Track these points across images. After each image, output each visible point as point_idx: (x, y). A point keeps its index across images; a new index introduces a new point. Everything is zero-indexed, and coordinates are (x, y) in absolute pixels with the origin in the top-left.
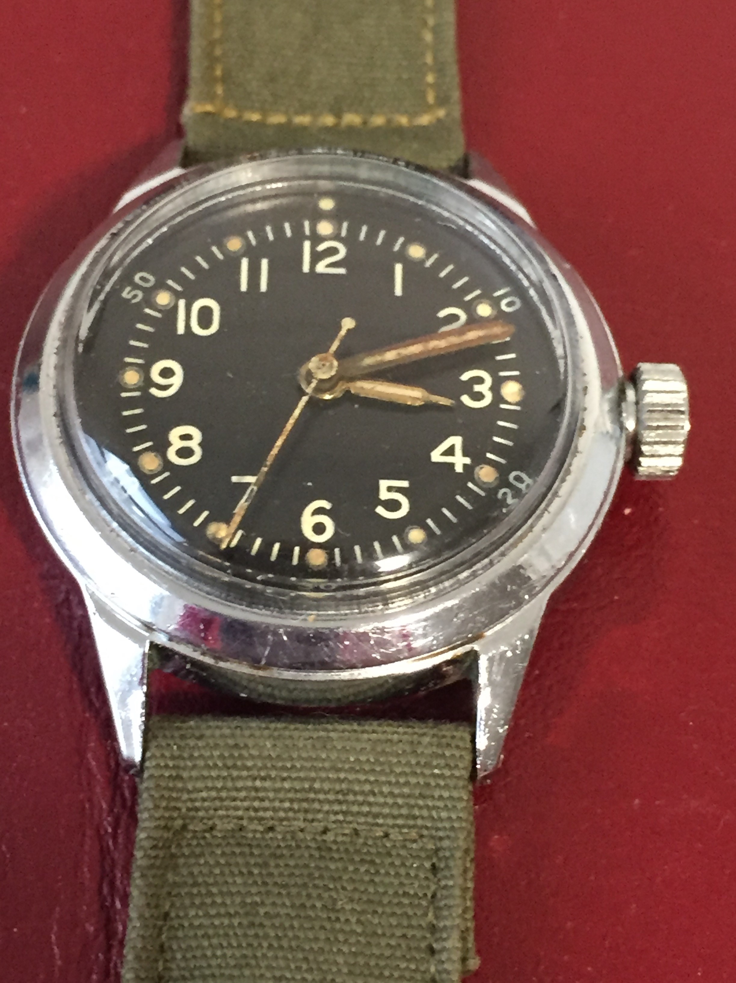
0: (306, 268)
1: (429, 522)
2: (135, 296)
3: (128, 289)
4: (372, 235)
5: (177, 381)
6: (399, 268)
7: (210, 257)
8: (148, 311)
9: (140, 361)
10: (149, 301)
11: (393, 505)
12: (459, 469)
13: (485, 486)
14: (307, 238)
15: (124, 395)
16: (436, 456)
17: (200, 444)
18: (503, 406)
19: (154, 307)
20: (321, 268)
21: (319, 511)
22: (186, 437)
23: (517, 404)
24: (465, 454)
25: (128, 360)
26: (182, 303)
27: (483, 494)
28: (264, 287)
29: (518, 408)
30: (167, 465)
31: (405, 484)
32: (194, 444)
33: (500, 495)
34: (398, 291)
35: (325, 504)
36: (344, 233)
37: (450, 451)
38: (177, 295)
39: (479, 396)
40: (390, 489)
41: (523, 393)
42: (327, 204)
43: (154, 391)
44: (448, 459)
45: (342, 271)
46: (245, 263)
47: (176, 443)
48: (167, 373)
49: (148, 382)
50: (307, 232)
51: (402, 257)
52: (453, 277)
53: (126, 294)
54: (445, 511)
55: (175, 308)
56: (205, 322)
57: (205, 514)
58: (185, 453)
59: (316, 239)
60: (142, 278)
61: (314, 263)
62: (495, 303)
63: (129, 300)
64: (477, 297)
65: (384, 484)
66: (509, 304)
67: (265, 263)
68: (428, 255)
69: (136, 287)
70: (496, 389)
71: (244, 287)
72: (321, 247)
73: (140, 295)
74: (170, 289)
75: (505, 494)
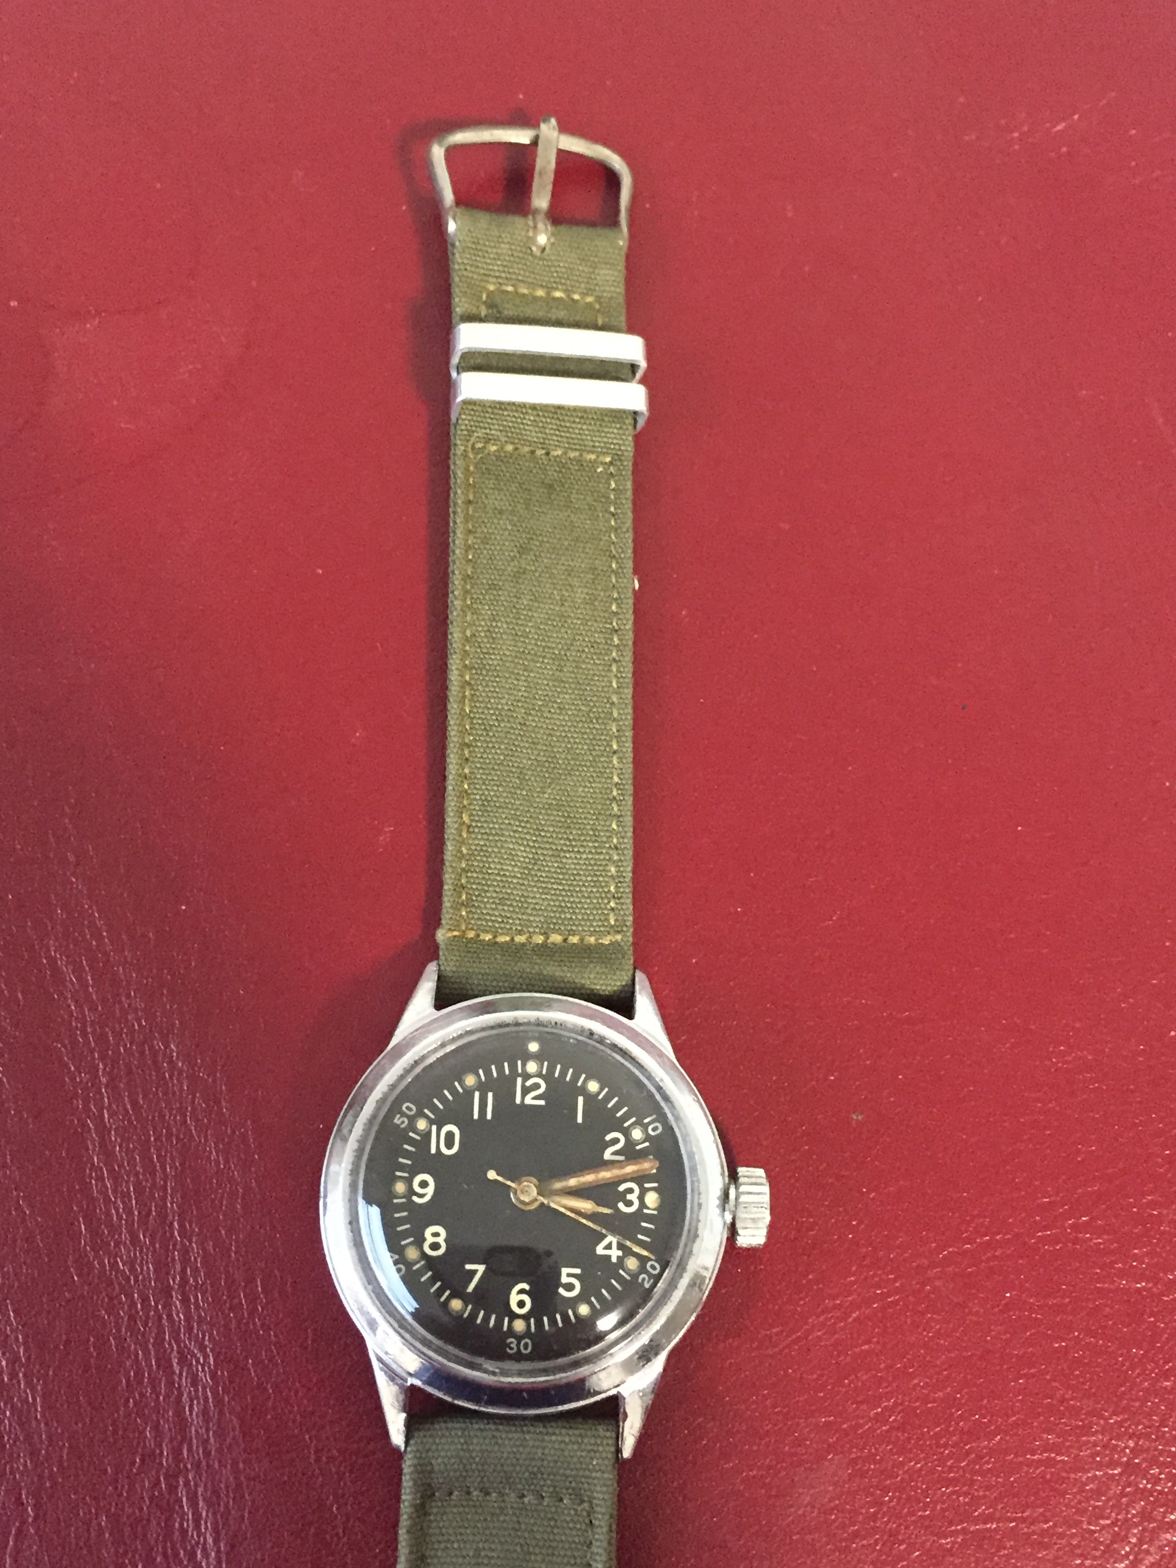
0: (518, 1101)
1: (593, 1299)
2: (403, 1122)
3: (398, 1116)
4: (563, 1073)
5: (430, 1191)
6: (581, 1099)
7: (454, 1091)
8: (411, 1134)
9: (406, 1175)
10: (412, 1127)
11: (570, 1287)
12: (614, 1260)
13: (631, 1273)
14: (519, 1075)
15: (395, 1201)
16: (600, 1250)
17: (445, 1241)
18: (646, 1211)
19: (415, 1131)
20: (528, 1100)
21: (522, 1291)
22: (436, 1235)
23: (654, 1210)
24: (618, 1249)
25: (398, 1174)
26: (434, 1128)
27: (628, 1278)
28: (489, 1117)
29: (655, 1212)
30: (424, 1255)
31: (578, 1271)
32: (441, 1240)
33: (640, 1280)
34: (580, 1120)
35: (526, 1287)
36: (544, 1072)
37: (609, 1247)
38: (431, 1122)
39: (629, 1204)
40: (569, 1275)
41: (659, 1201)
42: (534, 1047)
43: (415, 1198)
44: (607, 1252)
45: (542, 1102)
46: (477, 1094)
47: (430, 1239)
48: (424, 1184)
49: (411, 1192)
50: (520, 1071)
51: (583, 1091)
52: (617, 1107)
53: (397, 1120)
54: (604, 1291)
55: (428, 1134)
56: (449, 1144)
57: (447, 1293)
58: (435, 1246)
59: (526, 1076)
60: (408, 1108)
61: (524, 1094)
62: (645, 1127)
63: (398, 1126)
64: (632, 1124)
65: (565, 1271)
66: (654, 1129)
67: (490, 1095)
68: (601, 1089)
69: (403, 1114)
70: (641, 1198)
71: (476, 1116)
72: (528, 1083)
73: (406, 1121)
74: (427, 1117)
75: (644, 1279)
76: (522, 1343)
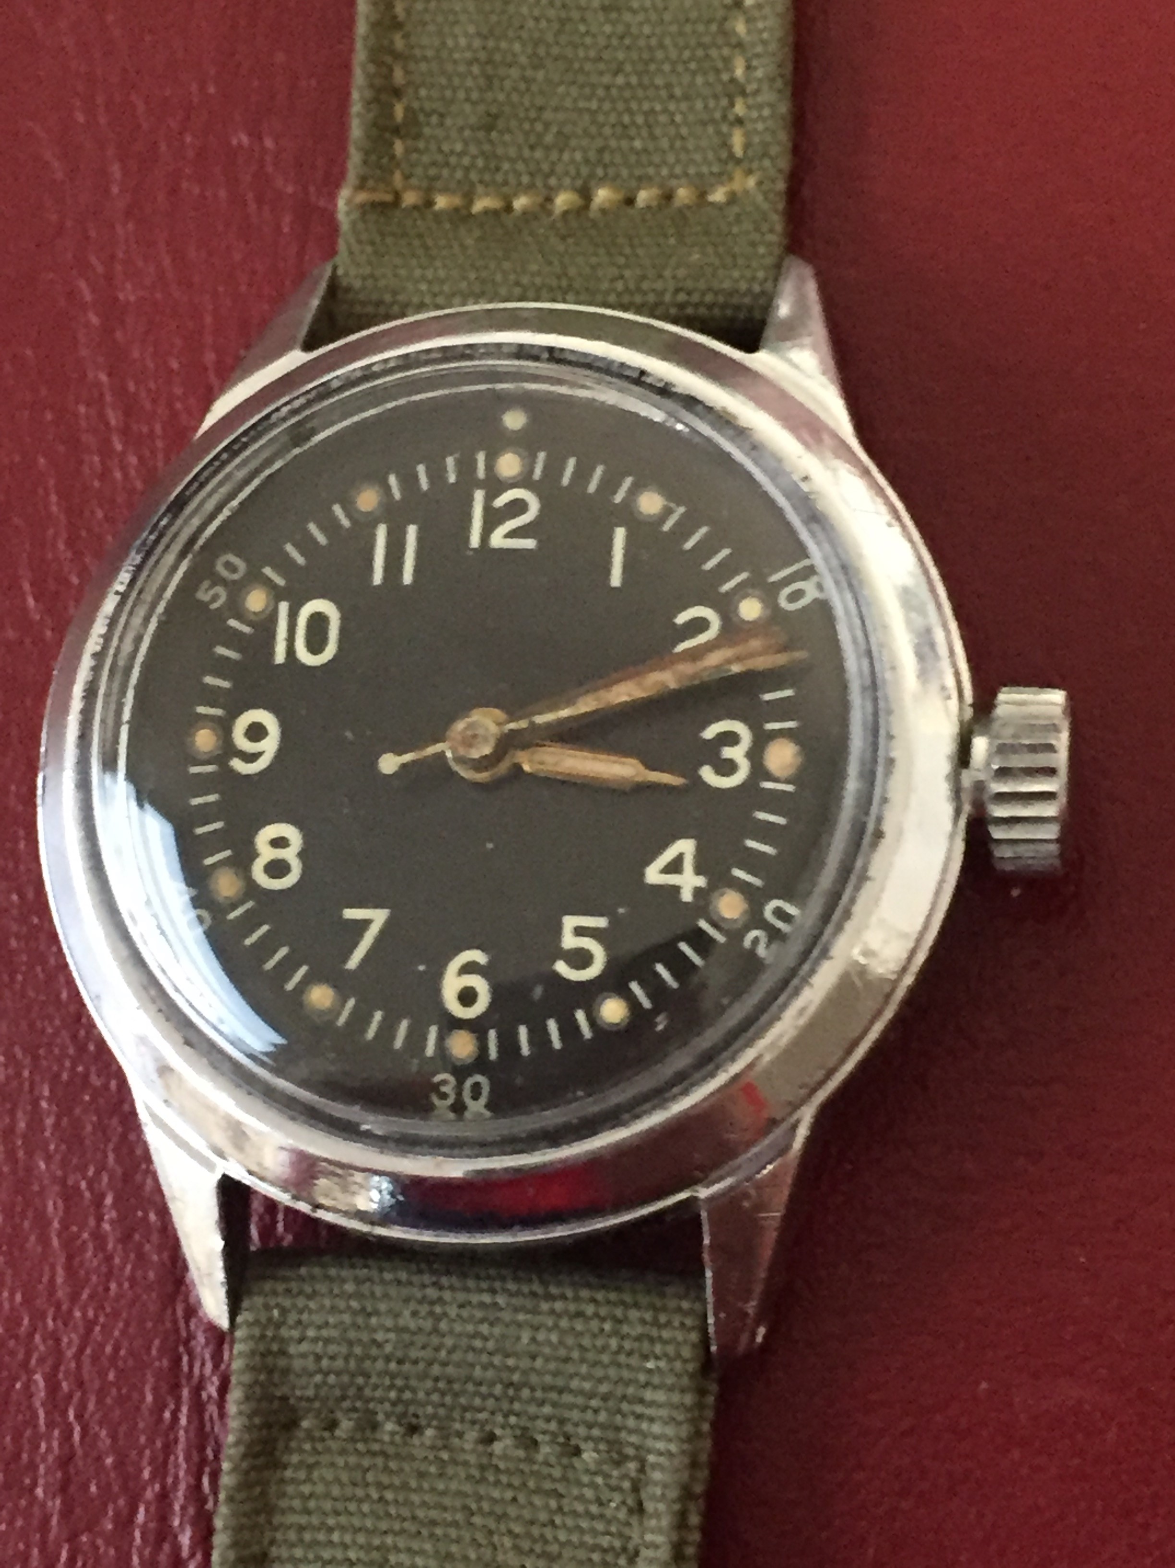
0: (475, 541)
1: (634, 986)
2: (215, 598)
3: (206, 584)
4: (582, 475)
5: (270, 746)
6: (620, 535)
7: (329, 525)
8: (233, 623)
9: (218, 712)
10: (235, 608)
11: (581, 959)
12: (687, 896)
13: (725, 926)
14: (480, 484)
15: (193, 770)
16: (653, 875)
17: (301, 855)
18: (765, 785)
19: (241, 615)
20: (498, 539)
21: (468, 968)
22: (279, 843)
23: (787, 781)
24: (698, 871)
25: (202, 709)
26: (284, 608)
27: (719, 938)
28: (408, 578)
29: (790, 788)
30: (252, 889)
31: (601, 922)
32: (290, 854)
33: (747, 943)
34: (616, 580)
35: (479, 956)
36: (537, 474)
37: (675, 866)
38: (278, 594)
39: (727, 768)
40: (580, 931)
41: (801, 761)
42: (515, 420)
43: (237, 765)
44: (672, 879)
45: (529, 543)
46: (381, 534)
47: (266, 854)
48: (256, 732)
49: (229, 750)
50: (481, 473)
51: (627, 514)
52: (706, 549)
53: (202, 593)
54: (661, 969)
55: (272, 618)
56: (316, 644)
57: (304, 969)
58: (277, 869)
59: (495, 486)
60: (229, 566)
61: (487, 529)
62: (770, 595)
63: (207, 604)
64: (741, 586)
65: (570, 922)
66: (793, 596)
67: (412, 532)
68: (670, 509)
69: (218, 580)
70: (756, 755)
71: (378, 578)
72: (500, 501)
73: (223, 595)
74: (268, 583)
75: (756, 941)
76: (469, 1083)
